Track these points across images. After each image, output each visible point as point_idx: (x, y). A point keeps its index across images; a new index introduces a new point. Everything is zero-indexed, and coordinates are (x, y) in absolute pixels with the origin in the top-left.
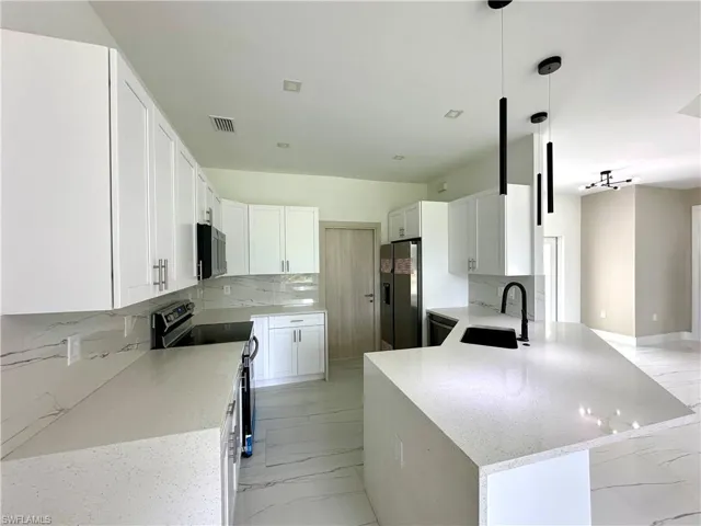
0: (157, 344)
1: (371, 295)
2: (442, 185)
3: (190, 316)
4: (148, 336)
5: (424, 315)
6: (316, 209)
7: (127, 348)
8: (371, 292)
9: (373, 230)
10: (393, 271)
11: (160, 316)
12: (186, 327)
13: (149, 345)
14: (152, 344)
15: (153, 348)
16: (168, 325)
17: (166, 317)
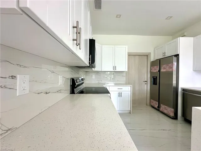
0: (72, 92)
1: (146, 81)
2: (184, 33)
3: (83, 83)
4: (69, 88)
5: (180, 90)
6: (127, 47)
7: (59, 91)
8: (146, 80)
9: (147, 56)
10: (159, 71)
11: (74, 79)
12: (82, 87)
13: (69, 92)
14: (71, 91)
15: (71, 93)
16: (77, 84)
17: (76, 80)
